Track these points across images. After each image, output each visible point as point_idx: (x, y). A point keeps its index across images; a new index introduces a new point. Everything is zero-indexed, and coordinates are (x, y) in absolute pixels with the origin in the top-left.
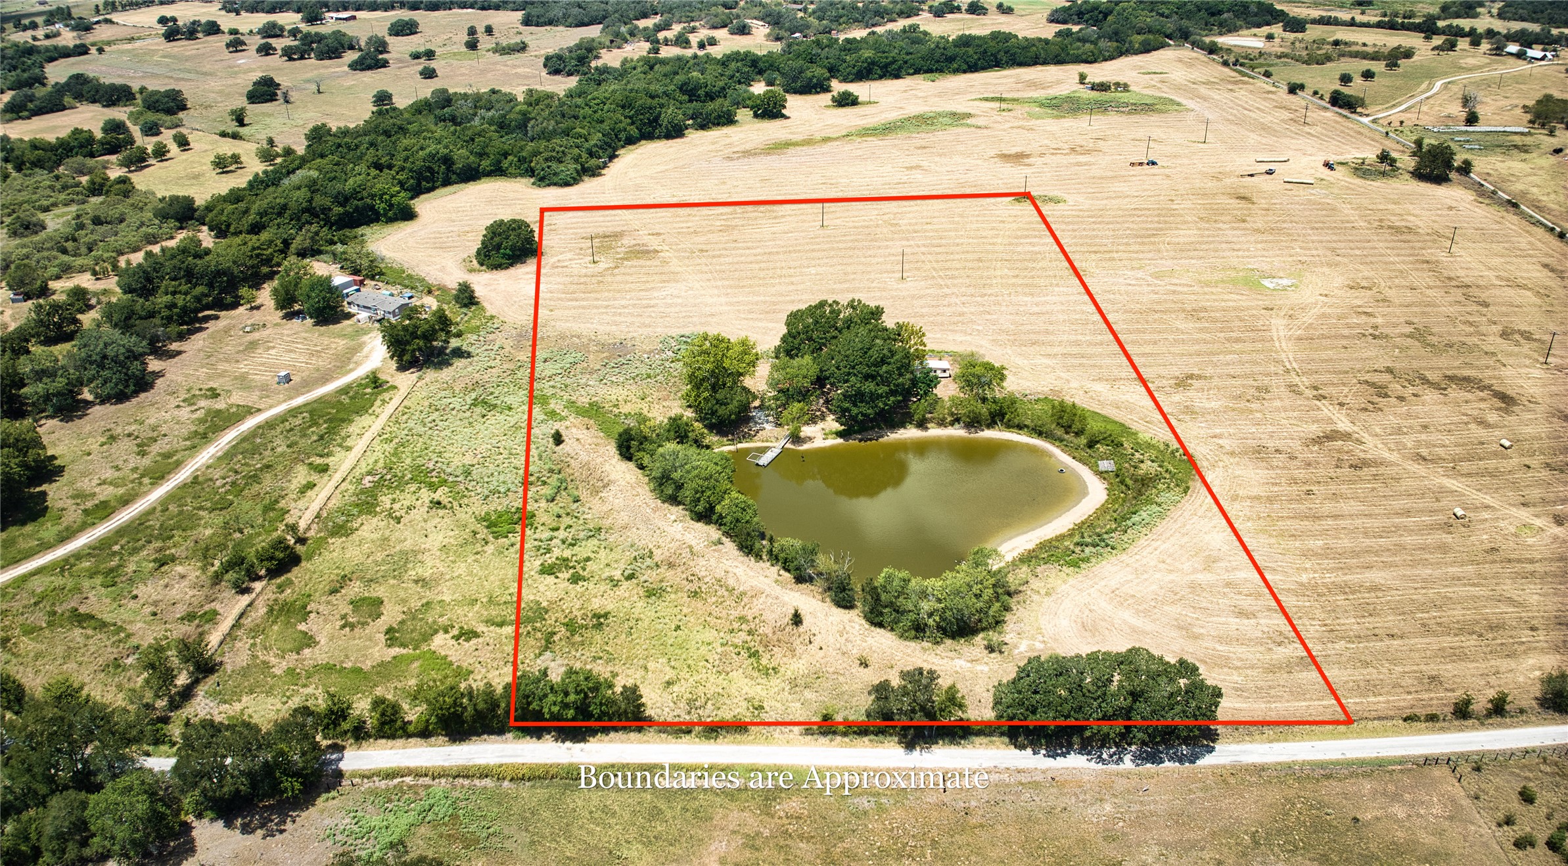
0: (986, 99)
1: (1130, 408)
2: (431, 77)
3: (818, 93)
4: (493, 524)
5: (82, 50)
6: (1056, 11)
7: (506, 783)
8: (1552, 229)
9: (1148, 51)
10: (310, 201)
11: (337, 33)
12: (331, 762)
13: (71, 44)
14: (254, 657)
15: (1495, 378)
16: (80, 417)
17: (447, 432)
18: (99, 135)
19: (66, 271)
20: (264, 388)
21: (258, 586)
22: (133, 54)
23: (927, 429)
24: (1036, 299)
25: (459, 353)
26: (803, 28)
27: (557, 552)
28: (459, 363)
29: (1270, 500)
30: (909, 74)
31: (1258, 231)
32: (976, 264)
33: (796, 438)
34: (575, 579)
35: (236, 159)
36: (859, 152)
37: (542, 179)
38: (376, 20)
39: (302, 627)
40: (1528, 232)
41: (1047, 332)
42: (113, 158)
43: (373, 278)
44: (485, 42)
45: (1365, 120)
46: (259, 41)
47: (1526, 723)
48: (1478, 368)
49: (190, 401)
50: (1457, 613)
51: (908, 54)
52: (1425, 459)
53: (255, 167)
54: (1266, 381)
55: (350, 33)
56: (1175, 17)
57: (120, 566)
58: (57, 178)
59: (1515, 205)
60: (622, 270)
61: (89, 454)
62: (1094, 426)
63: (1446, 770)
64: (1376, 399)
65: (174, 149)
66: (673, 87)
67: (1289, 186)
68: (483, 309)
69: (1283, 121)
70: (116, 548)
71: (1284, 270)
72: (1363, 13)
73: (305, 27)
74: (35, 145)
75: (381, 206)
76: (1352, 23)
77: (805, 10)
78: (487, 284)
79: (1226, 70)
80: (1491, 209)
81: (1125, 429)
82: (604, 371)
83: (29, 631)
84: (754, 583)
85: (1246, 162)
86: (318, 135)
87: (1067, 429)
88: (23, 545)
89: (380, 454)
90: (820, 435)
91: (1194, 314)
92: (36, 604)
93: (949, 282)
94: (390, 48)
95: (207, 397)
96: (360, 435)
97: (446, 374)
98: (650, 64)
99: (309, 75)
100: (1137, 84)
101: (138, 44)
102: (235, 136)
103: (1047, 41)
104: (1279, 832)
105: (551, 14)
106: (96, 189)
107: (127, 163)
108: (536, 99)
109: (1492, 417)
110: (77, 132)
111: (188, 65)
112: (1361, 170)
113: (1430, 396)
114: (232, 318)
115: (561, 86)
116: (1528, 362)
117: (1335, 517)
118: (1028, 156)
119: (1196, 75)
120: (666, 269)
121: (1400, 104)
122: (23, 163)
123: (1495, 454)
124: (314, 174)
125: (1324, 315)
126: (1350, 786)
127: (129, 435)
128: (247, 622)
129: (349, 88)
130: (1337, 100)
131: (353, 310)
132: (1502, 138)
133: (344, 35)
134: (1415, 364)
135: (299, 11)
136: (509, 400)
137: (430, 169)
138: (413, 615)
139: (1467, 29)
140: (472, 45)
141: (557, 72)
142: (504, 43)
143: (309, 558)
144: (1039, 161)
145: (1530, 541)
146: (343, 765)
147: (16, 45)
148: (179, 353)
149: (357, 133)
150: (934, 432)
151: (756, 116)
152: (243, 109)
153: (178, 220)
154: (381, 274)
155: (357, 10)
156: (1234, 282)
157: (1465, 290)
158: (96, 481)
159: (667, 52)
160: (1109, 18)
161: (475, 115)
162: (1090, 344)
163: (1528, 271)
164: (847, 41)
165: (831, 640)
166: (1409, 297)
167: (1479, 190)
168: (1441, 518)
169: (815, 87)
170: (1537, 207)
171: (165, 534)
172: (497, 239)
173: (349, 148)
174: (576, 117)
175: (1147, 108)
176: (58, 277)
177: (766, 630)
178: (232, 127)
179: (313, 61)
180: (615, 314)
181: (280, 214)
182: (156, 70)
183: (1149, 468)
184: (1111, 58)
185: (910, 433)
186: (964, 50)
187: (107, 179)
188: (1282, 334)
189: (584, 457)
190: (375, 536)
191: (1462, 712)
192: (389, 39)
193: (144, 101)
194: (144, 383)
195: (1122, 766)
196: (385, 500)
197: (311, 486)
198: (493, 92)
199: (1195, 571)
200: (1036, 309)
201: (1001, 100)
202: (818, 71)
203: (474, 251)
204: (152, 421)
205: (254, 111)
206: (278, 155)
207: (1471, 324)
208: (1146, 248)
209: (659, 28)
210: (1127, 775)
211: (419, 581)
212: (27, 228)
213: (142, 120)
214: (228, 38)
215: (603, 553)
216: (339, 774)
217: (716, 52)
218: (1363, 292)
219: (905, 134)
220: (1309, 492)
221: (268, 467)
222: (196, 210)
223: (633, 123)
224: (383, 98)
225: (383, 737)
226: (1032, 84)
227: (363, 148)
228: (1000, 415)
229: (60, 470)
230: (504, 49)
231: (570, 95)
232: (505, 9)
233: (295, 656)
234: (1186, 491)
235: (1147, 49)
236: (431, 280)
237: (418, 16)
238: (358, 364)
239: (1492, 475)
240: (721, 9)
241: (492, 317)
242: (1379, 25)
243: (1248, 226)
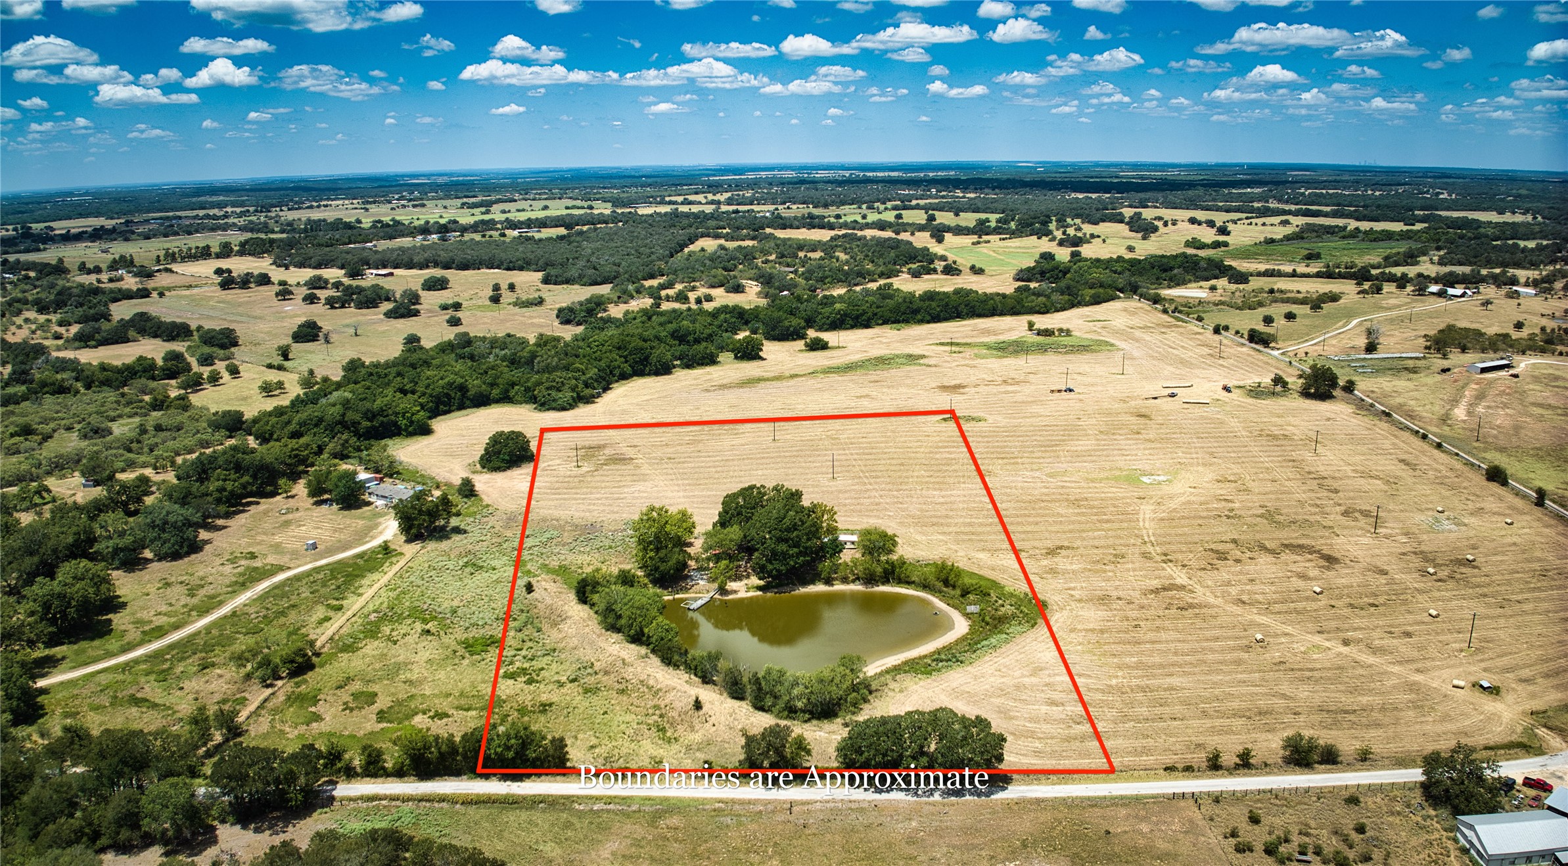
0: (942, 344)
1: (1004, 570)
2: (456, 325)
3: (794, 340)
4: (470, 647)
5: (144, 294)
6: (1021, 271)
7: (458, 806)
8: (1417, 432)
9: (1098, 303)
10: (343, 415)
11: (376, 287)
12: (326, 791)
13: (135, 288)
14: (273, 727)
15: (1326, 544)
16: (141, 570)
17: (441, 585)
18: (160, 362)
19: (131, 465)
20: (295, 554)
21: (280, 683)
22: (192, 299)
23: (832, 585)
24: (943, 493)
25: (457, 530)
26: (791, 286)
27: (518, 664)
28: (456, 538)
29: (1102, 631)
30: (878, 324)
31: (1150, 441)
32: (898, 468)
33: (722, 590)
34: (530, 682)
35: (280, 385)
36: (820, 386)
37: (543, 405)
38: (412, 276)
39: (313, 709)
40: (1395, 436)
41: (947, 516)
42: (173, 382)
43: (391, 476)
44: (507, 297)
45: (1276, 353)
46: (305, 291)
47: (1268, 774)
48: (1313, 538)
49: (233, 561)
50: (1235, 704)
51: (878, 307)
52: (1244, 603)
53: (294, 390)
54: (1124, 550)
55: (387, 287)
56: (1127, 273)
57: (170, 668)
58: (123, 395)
59: (1388, 415)
60: (601, 472)
61: (148, 595)
62: (967, 581)
63: (1191, 802)
64: (1216, 562)
65: (226, 376)
66: (665, 333)
67: (1186, 406)
68: (481, 500)
69: (1202, 356)
70: (168, 657)
71: (1163, 470)
72: (1307, 266)
73: (346, 281)
74: (103, 367)
75: (403, 422)
76: (1294, 274)
77: (795, 272)
78: (485, 482)
79: (1165, 317)
80: (1366, 419)
81: (995, 584)
82: (574, 544)
83: (96, 708)
84: (669, 682)
85: (1155, 388)
86: (353, 366)
87: (946, 583)
88: (91, 653)
89: (385, 598)
90: (744, 589)
91: (1076, 503)
92: (101, 691)
93: (872, 481)
94: (422, 300)
95: (246, 558)
96: (371, 586)
97: (445, 545)
98: (647, 314)
99: (348, 321)
100: (1080, 330)
101: (195, 291)
102: (280, 368)
103: (1004, 296)
104: (1044, 840)
105: (568, 275)
106: (158, 405)
107: (184, 386)
108: (544, 342)
109: (1313, 573)
110: (141, 358)
111: (241, 310)
112: (1256, 392)
113: (1264, 559)
114: (271, 504)
115: (568, 333)
116: (1360, 532)
117: (1153, 642)
118: (964, 387)
119: (1136, 321)
120: (638, 472)
121: (1313, 339)
122: (93, 382)
123: (1307, 599)
124: (348, 395)
125: (1189, 502)
126: (1109, 812)
127: (181, 583)
128: (270, 705)
129: (384, 332)
130: (1255, 337)
131: (373, 499)
132: (1396, 363)
133: (382, 288)
134: (1258, 537)
135: (342, 268)
136: (494, 563)
137: (447, 395)
138: (399, 703)
139: (1399, 275)
140: (495, 299)
141: (567, 322)
142: (524, 297)
143: (322, 666)
144: (973, 390)
145: (1315, 656)
146: (334, 793)
147: (82, 285)
148: (225, 527)
149: (387, 365)
150: (839, 587)
151: (736, 358)
152: (288, 346)
153: (228, 430)
154: (398, 473)
155: (395, 268)
156: (1116, 479)
157: (1320, 481)
158: (153, 613)
159: (666, 306)
160: (1068, 276)
161: (490, 353)
162: (981, 525)
163: (1384, 465)
164: (825, 297)
165: (723, 719)
166: (1269, 486)
167: (1361, 405)
168: (1245, 642)
169: (792, 335)
170: (1410, 416)
171: (208, 648)
172: (497, 447)
173: (379, 377)
174: (577, 356)
175: (1083, 348)
176: (123, 470)
177: (675, 714)
178: (278, 360)
179: (352, 310)
180: (590, 504)
181: (316, 425)
182: (211, 313)
183: (1008, 609)
184: (1063, 309)
185: (820, 588)
186: (927, 303)
187: (168, 397)
188: (1147, 516)
189: (549, 601)
190: (375, 653)
191: (1214, 765)
192: (420, 292)
193: (200, 337)
194: (195, 547)
195: (931, 798)
196: (386, 630)
197: (328, 619)
198: (509, 335)
199: (1023, 676)
200: (942, 500)
201: (952, 344)
202: (795, 322)
203: (477, 458)
204: (201, 574)
205: (297, 348)
206: (317, 383)
207: (1318, 506)
208: (1048, 454)
209: (663, 287)
210: (934, 804)
211: (409, 682)
212: (96, 432)
213: (199, 352)
214: (277, 288)
215: (554, 665)
216: (333, 798)
217: (708, 306)
218: (1228, 484)
219: (863, 371)
220: (1136, 626)
221: (294, 606)
222: (244, 423)
223: (626, 362)
224: (412, 340)
225: (368, 776)
226: (987, 332)
227: (391, 377)
228: (893, 573)
229: (124, 605)
230: (523, 303)
231: (576, 338)
232: (528, 270)
233: (305, 727)
234: (1033, 626)
235: (1097, 301)
236: (440, 479)
237: (449, 274)
238: (373, 538)
239: (1298, 613)
240: (720, 271)
241: (488, 506)
242: (1318, 275)
243: (1141, 436)
